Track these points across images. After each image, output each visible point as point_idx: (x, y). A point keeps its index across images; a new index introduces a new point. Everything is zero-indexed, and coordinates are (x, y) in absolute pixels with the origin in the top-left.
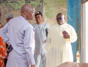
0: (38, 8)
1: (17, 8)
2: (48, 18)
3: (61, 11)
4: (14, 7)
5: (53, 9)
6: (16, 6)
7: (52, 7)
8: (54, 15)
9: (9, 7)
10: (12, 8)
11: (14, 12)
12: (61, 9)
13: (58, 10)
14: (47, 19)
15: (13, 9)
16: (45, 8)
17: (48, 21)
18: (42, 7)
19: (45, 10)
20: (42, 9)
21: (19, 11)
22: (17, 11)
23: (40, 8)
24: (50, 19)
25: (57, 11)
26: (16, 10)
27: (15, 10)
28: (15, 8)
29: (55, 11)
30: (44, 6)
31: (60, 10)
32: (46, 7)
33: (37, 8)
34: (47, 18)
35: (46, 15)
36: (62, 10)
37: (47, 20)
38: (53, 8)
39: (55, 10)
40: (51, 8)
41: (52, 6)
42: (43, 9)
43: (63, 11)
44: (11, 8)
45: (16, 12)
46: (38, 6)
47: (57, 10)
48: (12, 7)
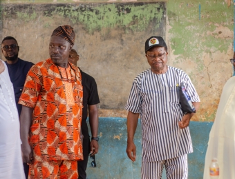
0: (151, 26)
1: (94, 25)
2: (177, 56)
3: (216, 36)
4: (85, 22)
5: (194, 30)
6: (91, 19)
7: (190, 24)
8: (197, 48)
9: (74, 22)
10: (80, 26)
11: (87, 35)
12: (217, 31)
13: (208, 32)
14: (176, 59)
15: (83, 28)
16: (171, 27)
17: (178, 62)
18: (161, 24)
19: (170, 31)
20: (161, 29)
21: (98, 34)
22: (93, 34)
23: (158, 26)
24: (185, 59)
25: (203, 35)
26: (90, 30)
27: (88, 32)
28: (90, 26)
29: (198, 34)
30: (167, 22)
31: (211, 33)
32: (172, 24)
33: (149, 27)
34: (175, 53)
35: (173, 47)
36: (220, 33)
37: (175, 61)
38: (193, 27)
39: (198, 32)
40: (186, 28)
41: (190, 21)
42: (164, 29)
43: (220, 35)
44: (78, 24)
45: (92, 37)
46: (151, 21)
47: (206, 34)
48: (81, 23)
